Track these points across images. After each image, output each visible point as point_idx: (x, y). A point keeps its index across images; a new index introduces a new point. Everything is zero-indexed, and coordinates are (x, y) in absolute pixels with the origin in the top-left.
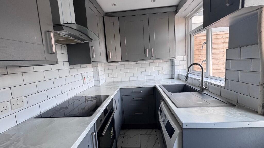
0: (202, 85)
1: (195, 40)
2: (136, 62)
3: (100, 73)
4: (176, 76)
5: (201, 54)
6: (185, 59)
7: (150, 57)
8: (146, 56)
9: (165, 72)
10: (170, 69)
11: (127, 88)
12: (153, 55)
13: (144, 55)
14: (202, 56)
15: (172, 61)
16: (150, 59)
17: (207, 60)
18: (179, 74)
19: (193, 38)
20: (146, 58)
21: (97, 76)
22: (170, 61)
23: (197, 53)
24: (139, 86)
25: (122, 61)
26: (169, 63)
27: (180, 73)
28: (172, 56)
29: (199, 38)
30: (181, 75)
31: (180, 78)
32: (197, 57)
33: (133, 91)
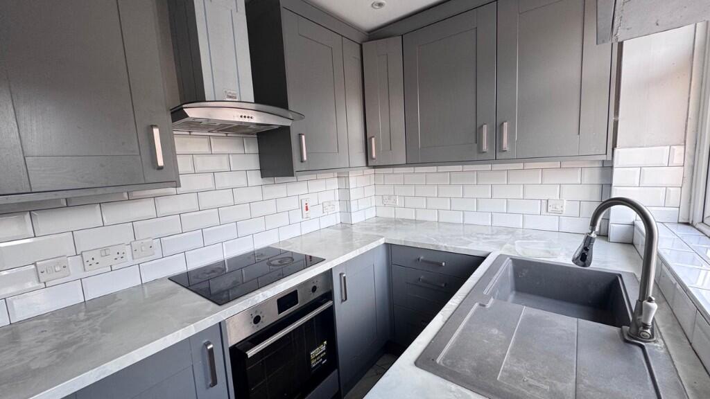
3: (354, 194)
4: (614, 228)
7: (497, 155)
8: (480, 151)
11: (403, 244)
12: (507, 146)
13: (475, 147)
16: (496, 160)
18: (634, 225)
20: (482, 157)
21: (346, 202)
22: (598, 165)
24: (437, 246)
25: (408, 164)
26: (592, 176)
31: (635, 241)
33: (419, 259)
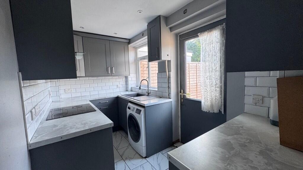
0: (148, 91)
1: (141, 64)
2: (96, 78)
4: (129, 89)
5: (144, 74)
6: (135, 77)
7: (112, 74)
9: (121, 86)
10: (125, 83)
12: (114, 72)
13: (107, 72)
14: (145, 74)
15: (126, 78)
16: (112, 76)
17: (149, 77)
18: (132, 88)
19: (140, 63)
20: (108, 75)
21: (56, 92)
22: (124, 77)
23: (142, 72)
25: (86, 76)
26: (124, 79)
27: (133, 86)
28: (127, 74)
29: (143, 63)
30: (133, 88)
31: (133, 90)
32: (142, 75)
33: (100, 102)
